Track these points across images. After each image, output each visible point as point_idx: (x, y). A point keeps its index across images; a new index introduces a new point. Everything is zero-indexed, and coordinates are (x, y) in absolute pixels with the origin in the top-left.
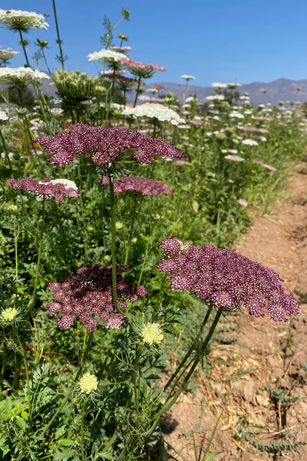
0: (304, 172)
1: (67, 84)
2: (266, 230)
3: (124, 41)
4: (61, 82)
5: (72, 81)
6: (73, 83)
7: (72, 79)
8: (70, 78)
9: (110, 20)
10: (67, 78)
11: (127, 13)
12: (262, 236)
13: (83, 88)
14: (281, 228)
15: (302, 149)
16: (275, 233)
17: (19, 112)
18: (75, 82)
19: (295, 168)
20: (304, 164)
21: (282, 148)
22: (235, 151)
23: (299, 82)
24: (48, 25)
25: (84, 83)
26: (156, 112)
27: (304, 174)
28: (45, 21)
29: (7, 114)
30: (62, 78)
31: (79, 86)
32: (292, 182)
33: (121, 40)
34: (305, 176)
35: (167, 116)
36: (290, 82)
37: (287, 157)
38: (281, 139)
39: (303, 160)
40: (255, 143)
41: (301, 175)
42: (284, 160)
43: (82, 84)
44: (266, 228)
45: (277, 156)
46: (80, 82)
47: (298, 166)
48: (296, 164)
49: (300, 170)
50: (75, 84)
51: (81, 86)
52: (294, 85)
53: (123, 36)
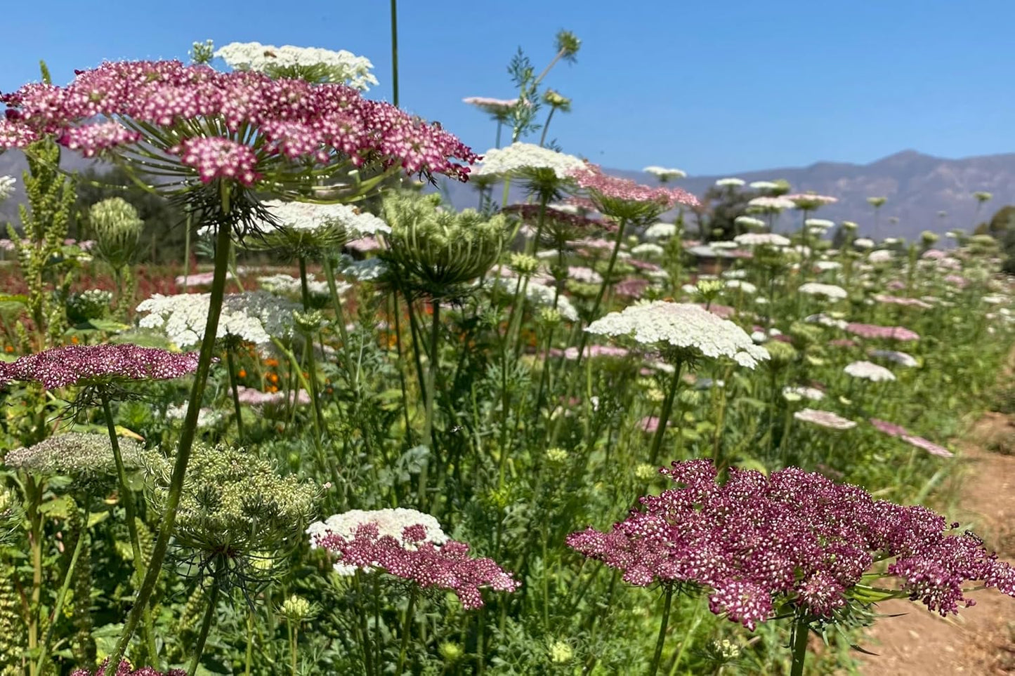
0: (1006, 445)
1: (422, 242)
2: (912, 640)
3: (558, 112)
4: (405, 231)
5: (436, 231)
6: (438, 236)
7: (438, 227)
8: (433, 222)
9: (532, 64)
10: (423, 223)
11: (573, 42)
12: (901, 659)
13: (464, 248)
14: (959, 633)
15: (993, 372)
16: (943, 651)
17: (302, 321)
18: (443, 233)
19: (975, 435)
20: (1002, 420)
21: (935, 373)
22: (815, 394)
23: (961, 165)
24: (376, 82)
25: (469, 237)
26: (693, 333)
27: (1007, 453)
28: (371, 71)
29: (263, 325)
30: (407, 222)
31: (455, 246)
32: (973, 478)
33: (550, 107)
34: (1009, 459)
35: (726, 342)
36: (931, 163)
37: (953, 401)
38: (931, 344)
39: (997, 409)
40: (886, 374)
41: (996, 457)
42: (944, 412)
43: (462, 238)
44: (915, 634)
45: (920, 397)
46: (457, 233)
47: (986, 426)
48: (977, 420)
49: (992, 440)
50: (444, 241)
51: (460, 245)
52: (942, 170)
53: (557, 98)
